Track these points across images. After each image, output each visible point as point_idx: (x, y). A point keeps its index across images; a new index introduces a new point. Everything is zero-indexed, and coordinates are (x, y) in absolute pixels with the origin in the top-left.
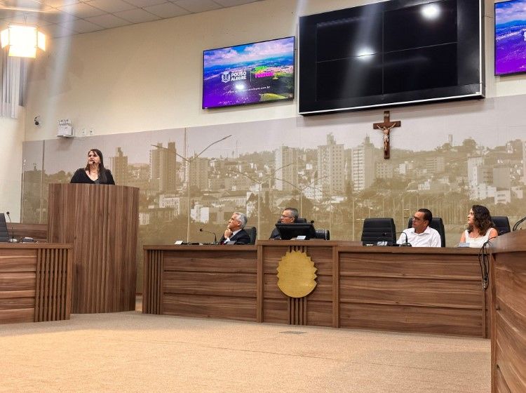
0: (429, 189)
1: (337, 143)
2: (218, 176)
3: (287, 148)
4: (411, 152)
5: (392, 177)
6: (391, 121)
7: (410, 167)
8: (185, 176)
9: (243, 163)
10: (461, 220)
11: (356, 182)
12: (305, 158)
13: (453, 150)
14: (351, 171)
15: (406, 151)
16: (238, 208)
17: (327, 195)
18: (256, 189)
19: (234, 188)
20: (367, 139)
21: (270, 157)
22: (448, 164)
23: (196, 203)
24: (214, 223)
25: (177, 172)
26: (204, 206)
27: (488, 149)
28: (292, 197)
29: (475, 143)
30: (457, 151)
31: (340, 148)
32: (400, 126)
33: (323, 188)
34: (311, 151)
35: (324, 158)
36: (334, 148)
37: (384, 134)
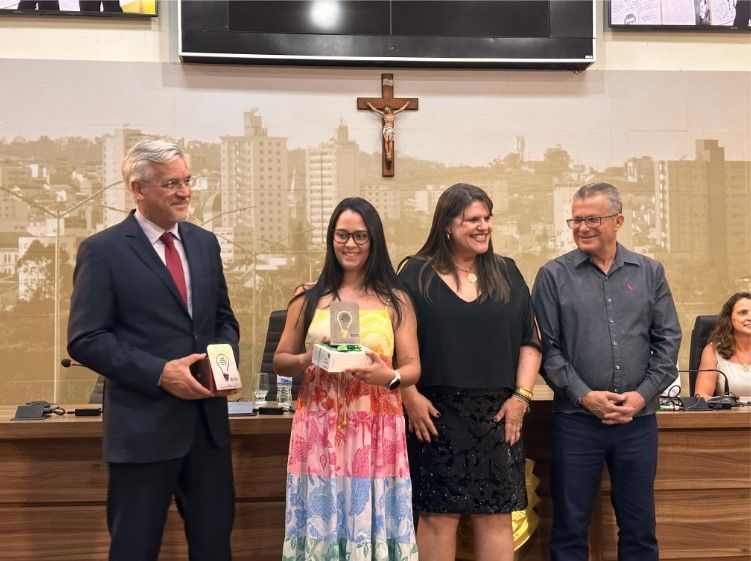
1: (271, 134)
3: (138, 134)
4: (440, 167)
5: (398, 216)
6: (397, 96)
9: (8, 162)
11: (315, 225)
13: (525, 168)
14: (304, 199)
15: (428, 163)
17: (243, 251)
18: (49, 230)
20: (343, 130)
21: (89, 154)
27: (593, 171)
29: (568, 157)
30: (532, 170)
31: (278, 144)
32: (416, 109)
33: (236, 234)
34: (204, 146)
35: (238, 166)
36: (261, 144)
37: (384, 124)
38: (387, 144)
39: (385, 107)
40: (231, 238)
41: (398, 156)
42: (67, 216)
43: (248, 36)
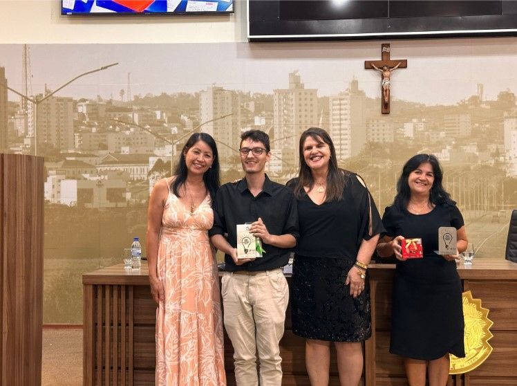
0: (448, 159)
1: (306, 88)
2: (94, 130)
3: (222, 90)
4: (422, 106)
5: (392, 141)
7: (421, 127)
8: (26, 127)
9: (142, 110)
10: (494, 205)
12: (252, 107)
13: (483, 106)
15: (414, 104)
16: (133, 181)
17: (288, 165)
18: (167, 152)
19: (126, 150)
20: (355, 83)
21: (191, 103)
22: (477, 125)
23: (50, 172)
24: (88, 205)
25: (11, 119)
26: (68, 178)
28: (231, 166)
29: (514, 97)
30: (489, 107)
31: (311, 94)
32: (405, 67)
33: (284, 154)
34: (263, 96)
35: (285, 109)
36: (300, 94)
37: (383, 78)
38: (385, 92)
39: (384, 66)
40: (280, 156)
41: (392, 100)
42: (178, 143)
43: (291, 23)
